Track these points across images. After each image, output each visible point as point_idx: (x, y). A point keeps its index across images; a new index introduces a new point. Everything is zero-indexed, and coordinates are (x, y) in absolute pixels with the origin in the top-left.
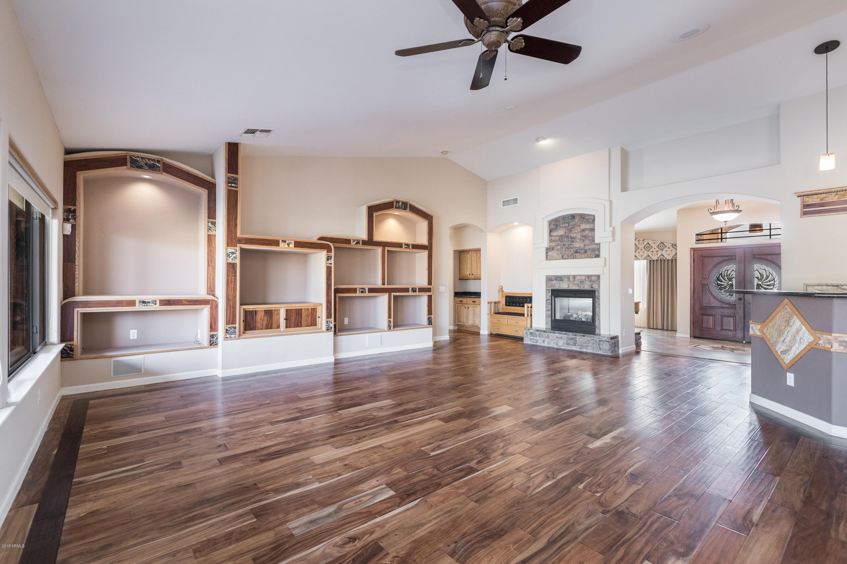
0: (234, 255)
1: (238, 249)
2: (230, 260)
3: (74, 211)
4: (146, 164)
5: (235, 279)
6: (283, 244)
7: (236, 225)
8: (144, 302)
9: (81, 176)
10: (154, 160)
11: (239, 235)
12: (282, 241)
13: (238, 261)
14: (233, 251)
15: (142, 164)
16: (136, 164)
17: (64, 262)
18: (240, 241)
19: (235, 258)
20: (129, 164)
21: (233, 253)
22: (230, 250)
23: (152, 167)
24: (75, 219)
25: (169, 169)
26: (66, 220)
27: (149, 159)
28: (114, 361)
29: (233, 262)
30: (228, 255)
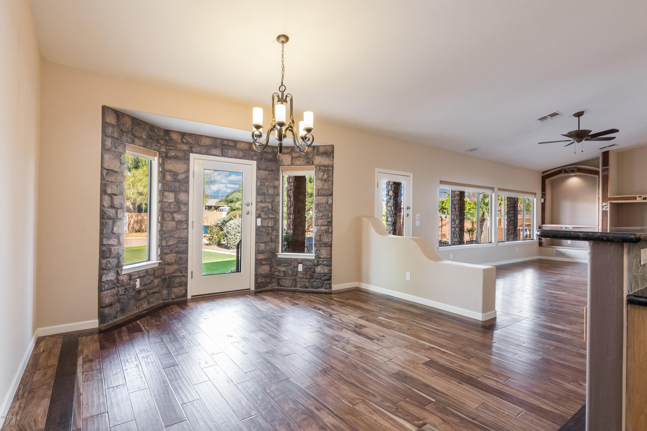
0: (607, 207)
1: (608, 203)
2: (604, 209)
3: (545, 194)
4: (570, 170)
5: (607, 218)
6: (639, 198)
7: (607, 192)
8: (566, 228)
9: (547, 181)
10: (573, 168)
11: (609, 196)
12: (639, 197)
13: (608, 210)
14: (606, 204)
15: (568, 171)
16: (566, 172)
17: (542, 212)
18: (610, 199)
19: (607, 208)
20: (563, 172)
21: (606, 206)
22: (604, 204)
23: (572, 171)
24: (545, 197)
25: (580, 170)
26: (542, 197)
27: (571, 168)
28: (556, 250)
29: (606, 210)
30: (603, 207)
